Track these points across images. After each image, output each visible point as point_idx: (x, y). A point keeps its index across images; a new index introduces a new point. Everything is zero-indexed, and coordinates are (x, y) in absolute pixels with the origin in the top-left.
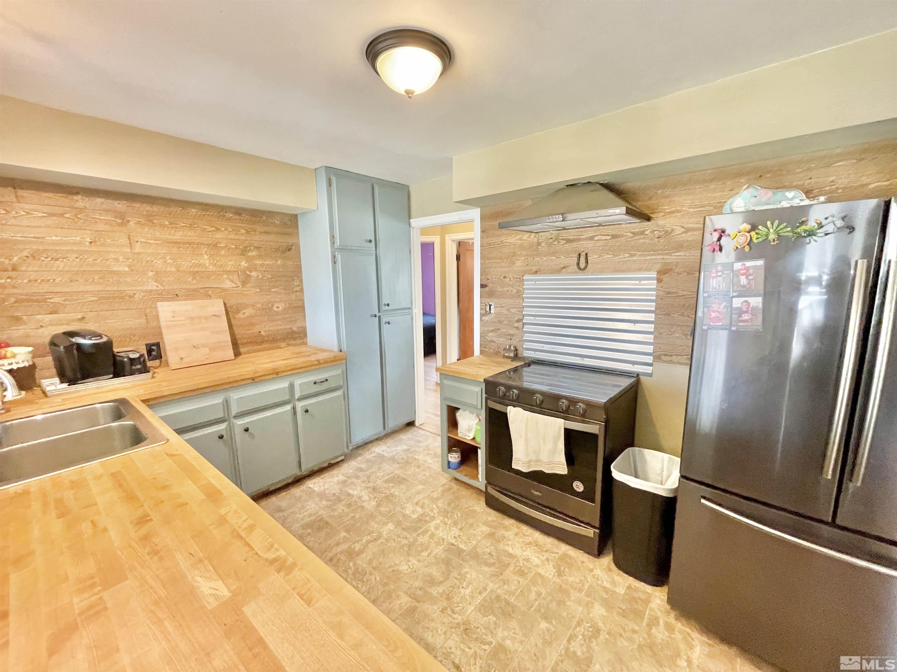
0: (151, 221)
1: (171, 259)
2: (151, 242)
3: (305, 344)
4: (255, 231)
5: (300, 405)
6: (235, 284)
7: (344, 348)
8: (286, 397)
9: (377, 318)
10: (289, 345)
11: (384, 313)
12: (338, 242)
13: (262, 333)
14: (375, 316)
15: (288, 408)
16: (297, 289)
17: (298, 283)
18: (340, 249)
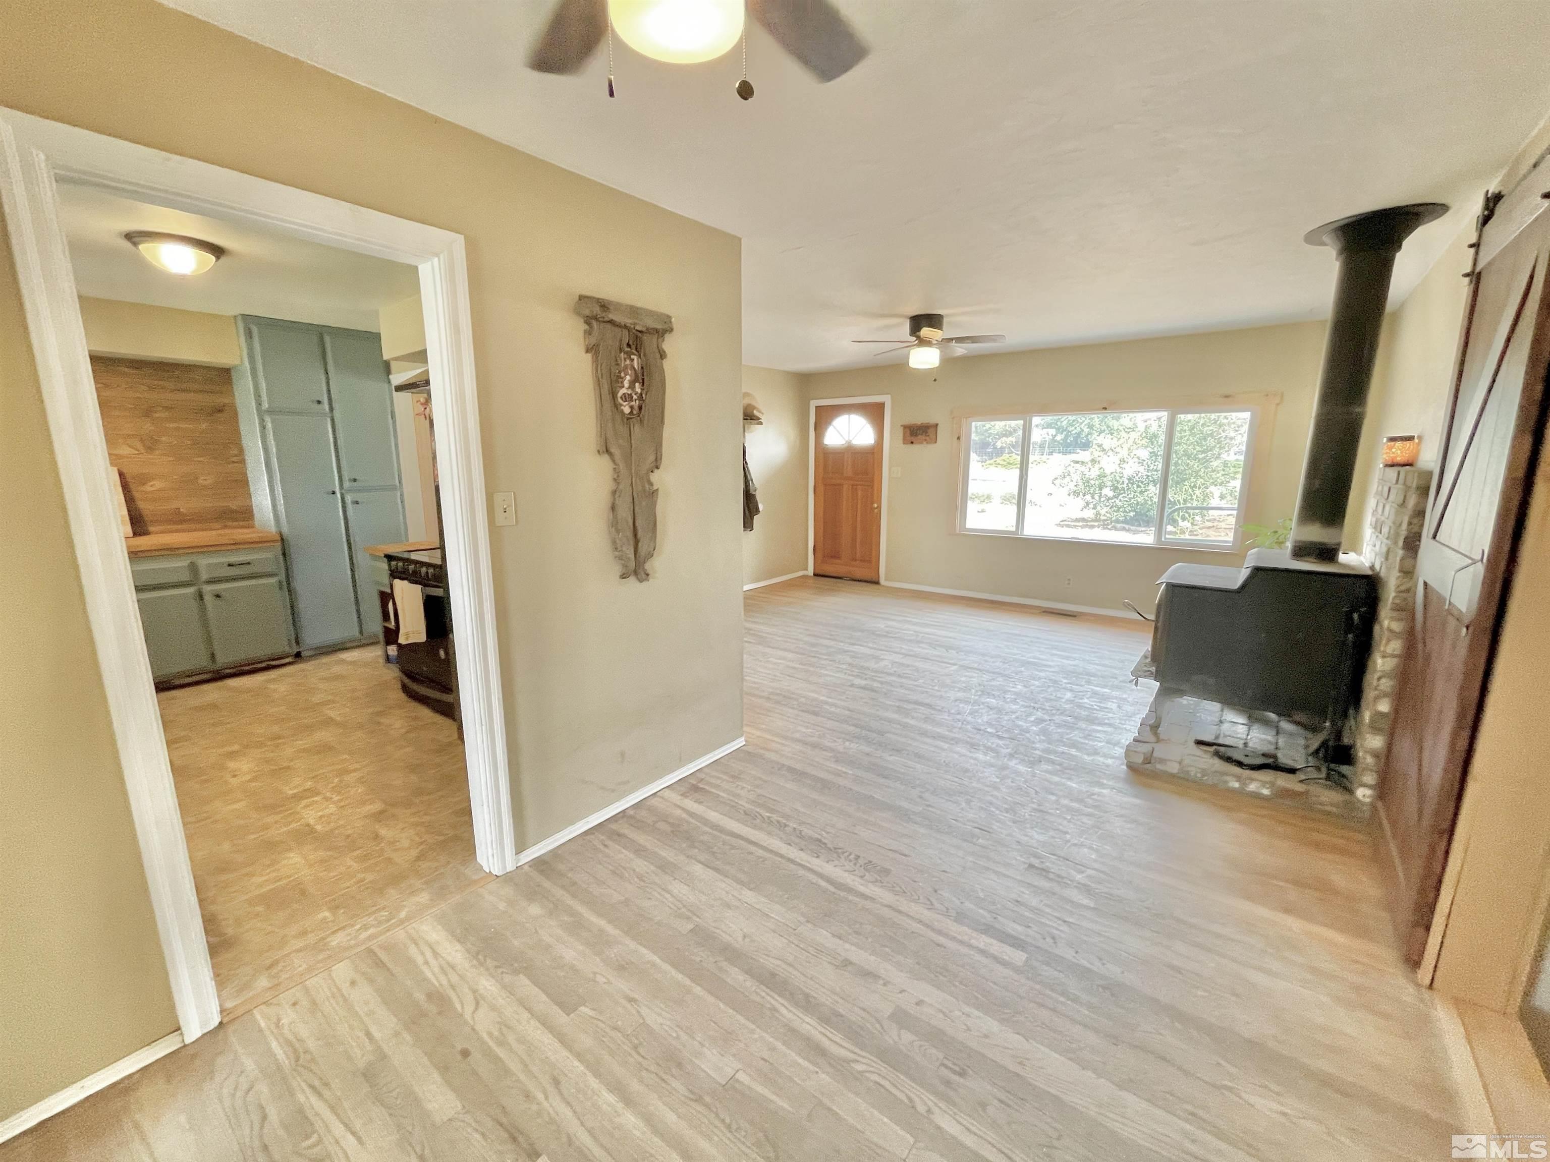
3: (253, 527)
5: (208, 589)
6: (138, 451)
7: (285, 530)
8: (185, 577)
9: (339, 495)
10: (226, 527)
11: (349, 491)
12: (265, 405)
13: (182, 510)
14: (334, 493)
15: (191, 590)
16: (235, 459)
17: (236, 452)
18: (270, 412)
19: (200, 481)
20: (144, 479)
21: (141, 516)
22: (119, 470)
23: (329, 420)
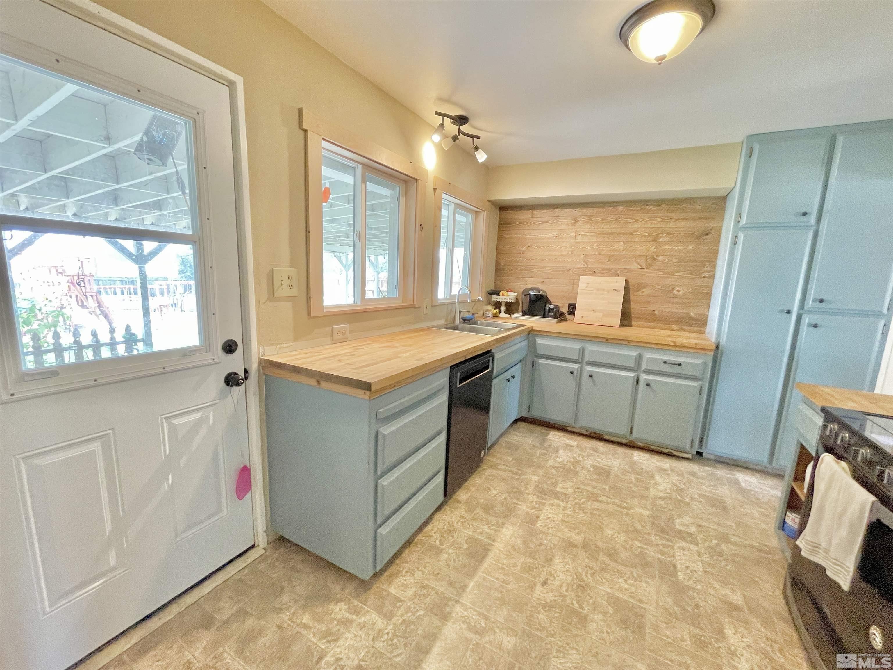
0: (590, 220)
1: (597, 246)
2: (588, 234)
3: (703, 333)
4: (671, 219)
5: (644, 377)
6: (641, 266)
7: (723, 341)
8: (632, 364)
9: (794, 316)
10: (682, 329)
11: (809, 312)
12: (744, 220)
13: (656, 312)
14: (789, 312)
15: (632, 374)
16: (706, 274)
17: (709, 269)
18: (743, 228)
19: (675, 292)
20: (640, 287)
21: (630, 313)
22: (626, 280)
23: (811, 234)
